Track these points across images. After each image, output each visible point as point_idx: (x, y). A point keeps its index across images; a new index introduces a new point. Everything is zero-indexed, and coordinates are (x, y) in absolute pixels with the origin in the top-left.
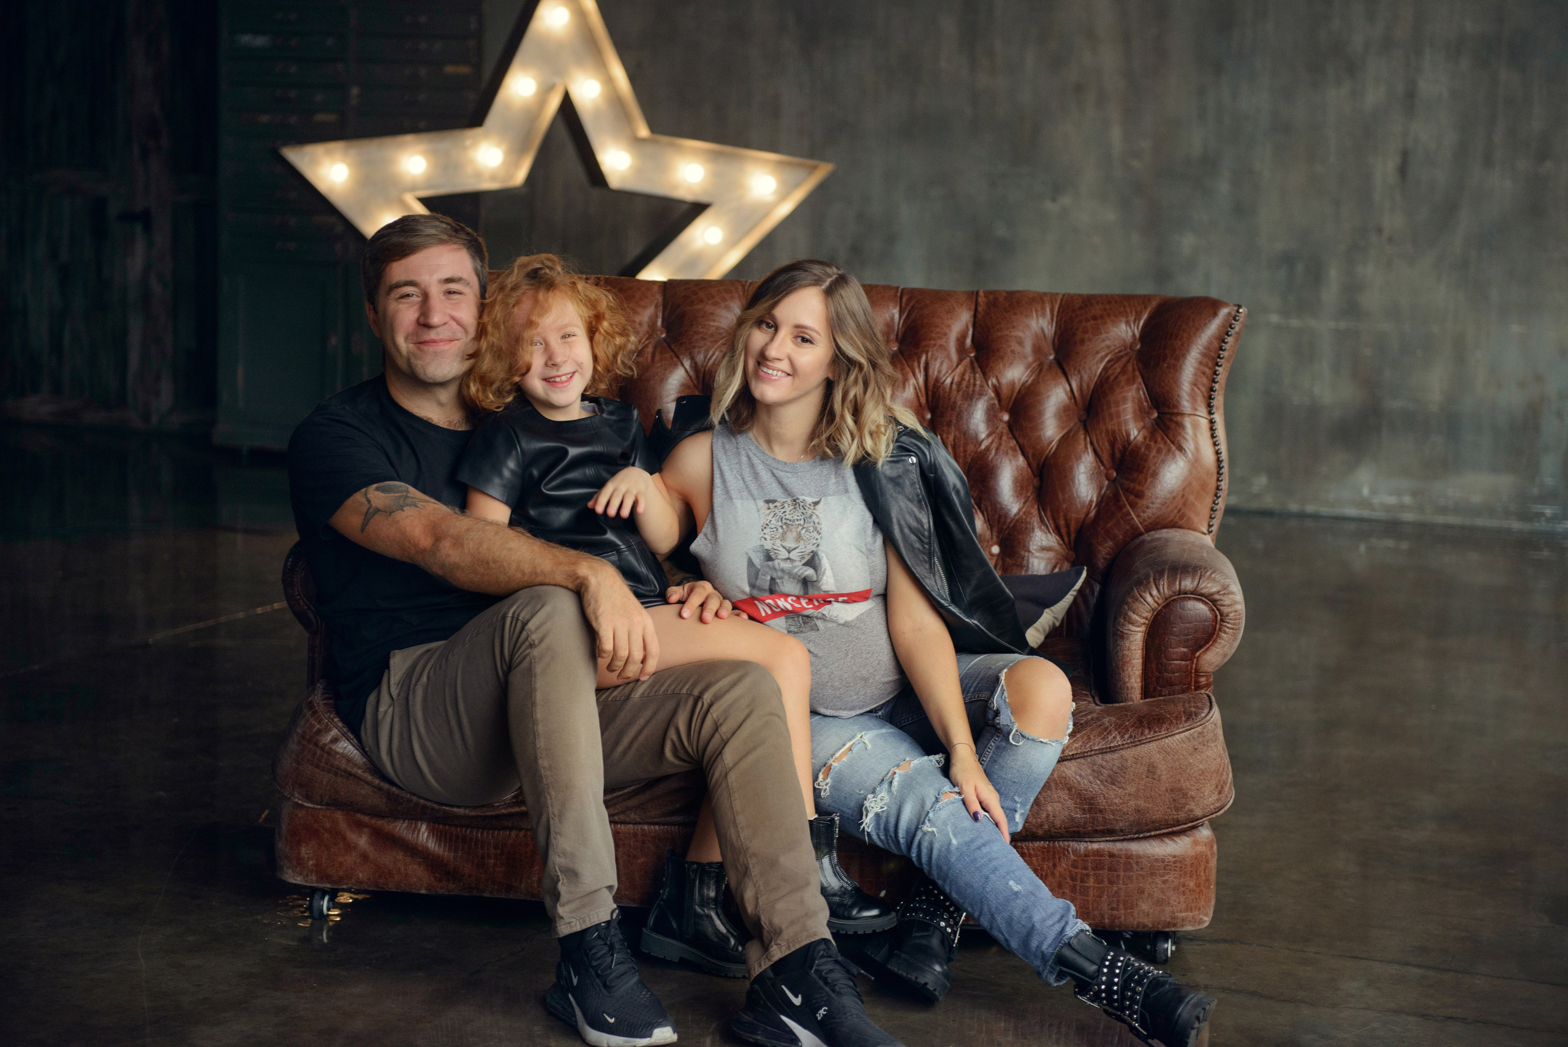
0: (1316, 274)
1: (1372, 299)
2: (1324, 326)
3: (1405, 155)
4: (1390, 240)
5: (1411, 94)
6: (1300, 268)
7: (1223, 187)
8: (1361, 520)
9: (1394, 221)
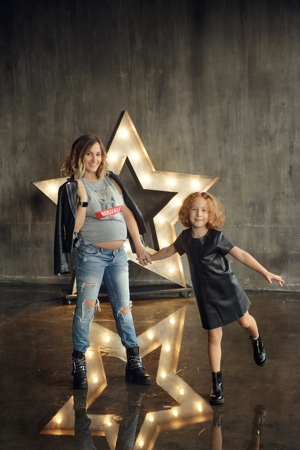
0: (262, 209)
1: (282, 217)
2: (266, 226)
3: (291, 167)
4: (287, 196)
5: (292, 147)
6: (257, 207)
7: (229, 181)
8: (283, 292)
9: (288, 190)
